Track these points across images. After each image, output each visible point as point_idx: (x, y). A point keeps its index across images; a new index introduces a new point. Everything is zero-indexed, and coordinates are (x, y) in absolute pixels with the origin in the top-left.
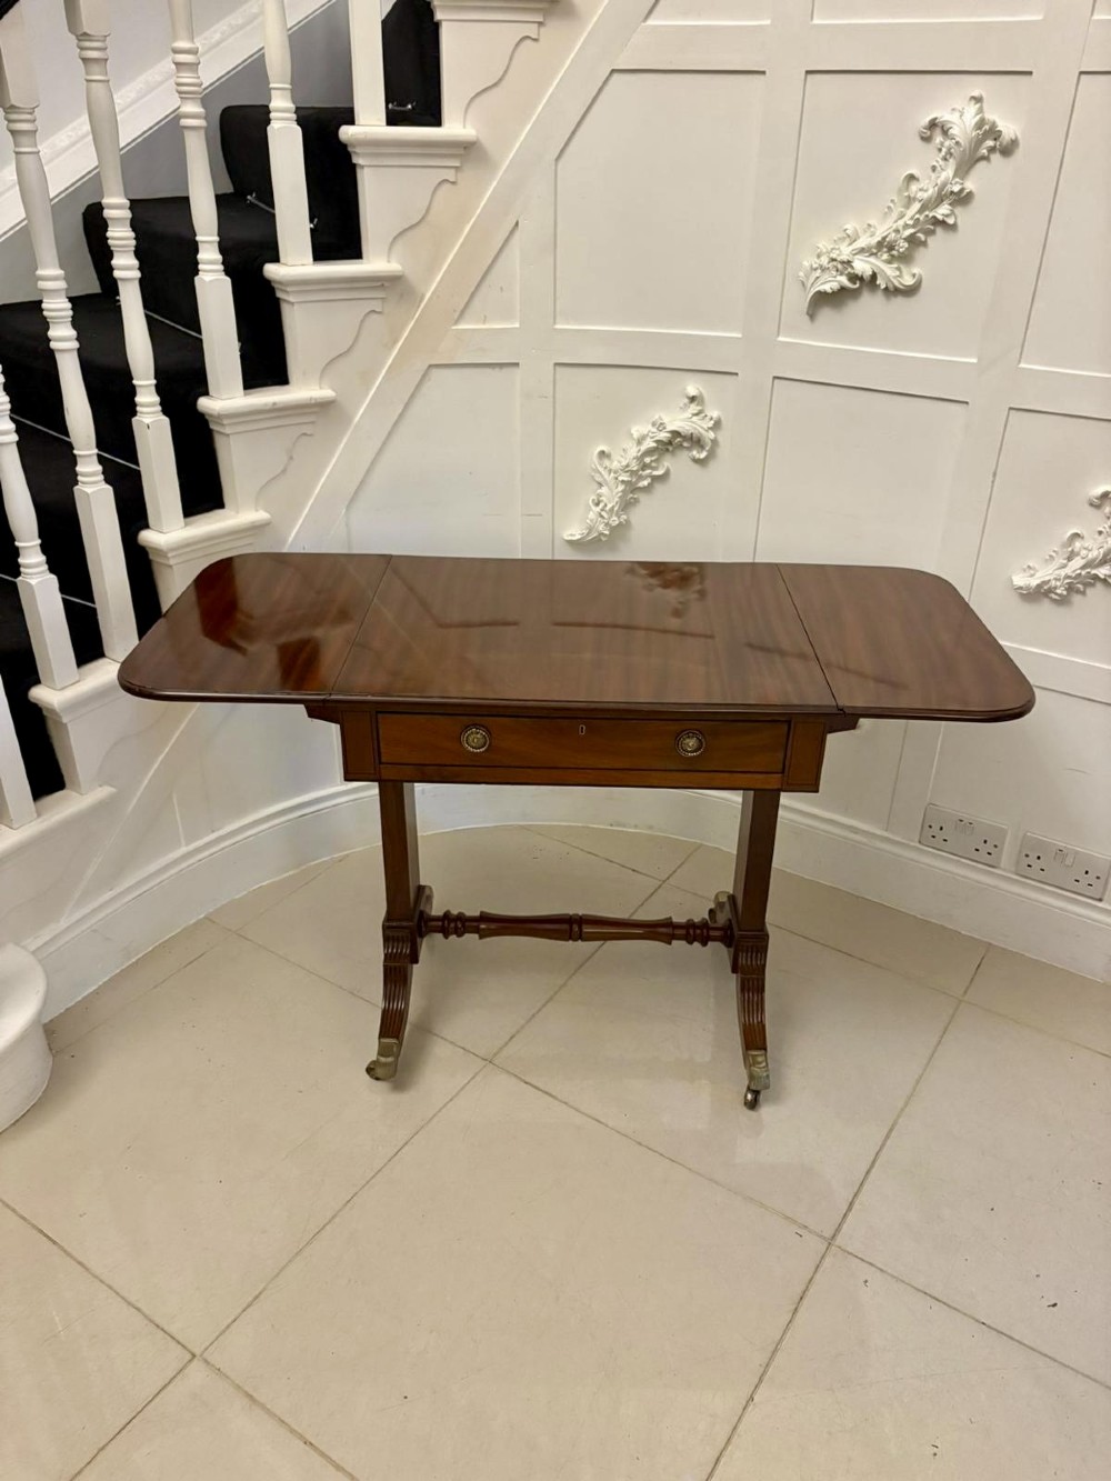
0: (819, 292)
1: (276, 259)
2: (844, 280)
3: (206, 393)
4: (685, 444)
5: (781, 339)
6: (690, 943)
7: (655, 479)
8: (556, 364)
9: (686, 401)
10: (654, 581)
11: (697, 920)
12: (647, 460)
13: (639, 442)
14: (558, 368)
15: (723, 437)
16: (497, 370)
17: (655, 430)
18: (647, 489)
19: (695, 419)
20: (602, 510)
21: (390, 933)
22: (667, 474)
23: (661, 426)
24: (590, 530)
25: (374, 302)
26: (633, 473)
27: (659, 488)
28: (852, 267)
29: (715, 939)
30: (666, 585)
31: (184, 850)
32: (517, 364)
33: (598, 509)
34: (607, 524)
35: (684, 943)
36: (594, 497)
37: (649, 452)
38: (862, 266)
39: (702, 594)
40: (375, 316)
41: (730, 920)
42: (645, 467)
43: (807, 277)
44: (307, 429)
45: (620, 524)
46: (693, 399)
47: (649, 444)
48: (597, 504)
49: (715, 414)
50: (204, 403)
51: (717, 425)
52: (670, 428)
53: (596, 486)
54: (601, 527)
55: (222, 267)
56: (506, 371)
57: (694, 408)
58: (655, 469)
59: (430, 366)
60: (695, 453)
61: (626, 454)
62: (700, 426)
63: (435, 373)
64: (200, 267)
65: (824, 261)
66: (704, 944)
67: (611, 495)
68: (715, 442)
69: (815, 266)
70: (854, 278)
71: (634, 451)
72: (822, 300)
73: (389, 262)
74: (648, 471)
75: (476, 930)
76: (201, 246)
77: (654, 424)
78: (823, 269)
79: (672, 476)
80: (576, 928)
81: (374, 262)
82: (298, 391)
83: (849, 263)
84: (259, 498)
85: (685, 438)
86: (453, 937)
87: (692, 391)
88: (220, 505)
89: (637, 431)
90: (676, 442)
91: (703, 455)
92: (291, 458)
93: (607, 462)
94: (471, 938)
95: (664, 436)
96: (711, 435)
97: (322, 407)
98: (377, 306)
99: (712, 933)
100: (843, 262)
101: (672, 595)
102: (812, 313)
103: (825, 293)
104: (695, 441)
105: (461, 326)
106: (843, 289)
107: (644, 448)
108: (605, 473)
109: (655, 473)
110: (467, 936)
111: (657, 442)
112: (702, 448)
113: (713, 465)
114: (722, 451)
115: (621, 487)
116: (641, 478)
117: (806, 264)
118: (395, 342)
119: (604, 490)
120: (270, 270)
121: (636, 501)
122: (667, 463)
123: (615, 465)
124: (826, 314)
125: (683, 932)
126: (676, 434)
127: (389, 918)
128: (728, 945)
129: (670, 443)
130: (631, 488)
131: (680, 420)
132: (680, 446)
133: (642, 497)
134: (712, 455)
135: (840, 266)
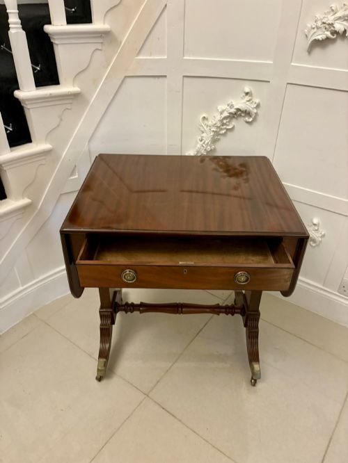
0: (315, 40)
1: (50, 23)
2: (329, 34)
3: (18, 89)
4: (243, 115)
5: (292, 64)
6: (227, 314)
7: (228, 130)
8: (184, 76)
9: (244, 94)
10: (225, 174)
11: (230, 305)
12: (225, 121)
13: (221, 113)
14: (185, 79)
15: (260, 112)
16: (157, 79)
17: (228, 108)
18: (224, 135)
19: (248, 103)
20: (204, 143)
21: (102, 313)
22: (233, 128)
23: (232, 106)
24: (198, 152)
25: (98, 44)
26: (218, 127)
27: (229, 134)
28: (334, 27)
29: (237, 313)
30: (230, 176)
31: (21, 288)
32: (165, 76)
33: (202, 143)
34: (205, 150)
35: (224, 314)
36: (200, 138)
37: (226, 118)
38: (339, 26)
39: (247, 180)
40: (98, 52)
41: (243, 305)
42: (223, 124)
43: (309, 32)
44: (69, 107)
45: (211, 150)
46: (247, 94)
47: (226, 114)
48: (201, 141)
49: (257, 101)
50: (17, 94)
51: (258, 106)
52: (236, 107)
53: (200, 132)
54: (203, 151)
55: (21, 26)
56: (161, 79)
57: (247, 98)
58: (228, 125)
59: (126, 77)
60: (247, 118)
61: (215, 118)
62: (250, 107)
63: (128, 80)
64: (10, 26)
65: (319, 24)
66: (233, 315)
67: (208, 136)
68: (256, 114)
69: (313, 26)
70: (335, 32)
71: (219, 117)
72: (317, 44)
73: (104, 24)
74: (225, 127)
75: (139, 310)
76: (10, 15)
77: (228, 105)
78: (318, 28)
79: (236, 129)
80: (180, 309)
81: (98, 24)
82: (64, 88)
83: (332, 25)
84: (47, 137)
85: (242, 112)
86: (129, 313)
87: (247, 90)
88: (29, 141)
89: (221, 108)
90: (238, 114)
91: (251, 120)
92: (61, 120)
93: (206, 122)
94: (136, 313)
95: (233, 110)
96: (255, 111)
97: (75, 96)
98: (99, 47)
99: (236, 311)
100: (329, 24)
101: (233, 181)
102: (310, 51)
103: (318, 40)
104: (248, 113)
105: (140, 57)
106: (328, 38)
107: (223, 116)
108: (205, 128)
109: (228, 127)
110: (135, 312)
111: (230, 113)
112: (251, 116)
113: (255, 124)
114: (260, 118)
115: (212, 134)
116: (221, 129)
117: (309, 25)
118: (109, 65)
119: (204, 135)
120: (47, 28)
121: (219, 139)
122: (234, 123)
123: (210, 123)
124: (317, 52)
125: (224, 310)
126: (238, 110)
127: (102, 308)
128: (243, 315)
129: (236, 114)
130: (216, 133)
131: (241, 103)
132: (240, 115)
133: (222, 138)
134: (255, 120)
135: (327, 26)
